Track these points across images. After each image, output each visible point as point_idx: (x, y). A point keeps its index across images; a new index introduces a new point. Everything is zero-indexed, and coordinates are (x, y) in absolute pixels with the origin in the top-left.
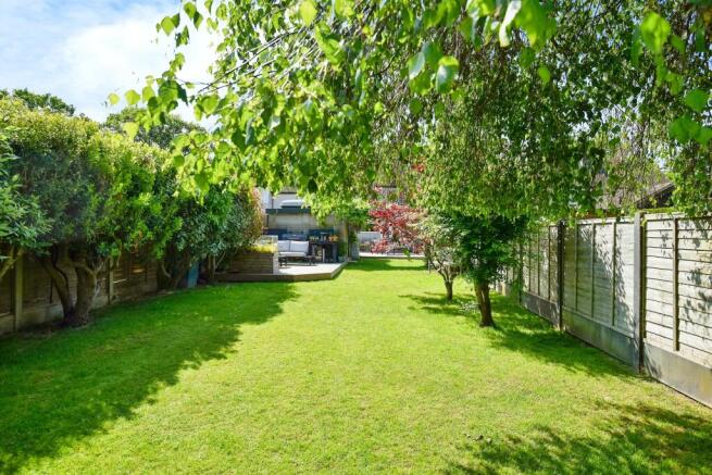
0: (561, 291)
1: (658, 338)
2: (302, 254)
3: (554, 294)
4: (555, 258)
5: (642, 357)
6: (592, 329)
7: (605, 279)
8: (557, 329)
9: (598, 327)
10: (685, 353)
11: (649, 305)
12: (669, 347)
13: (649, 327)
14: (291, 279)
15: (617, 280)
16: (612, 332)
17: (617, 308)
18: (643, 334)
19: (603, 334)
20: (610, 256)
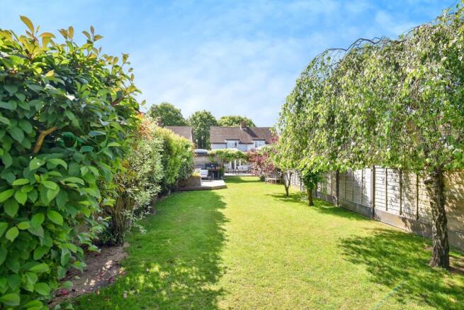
0: (338, 192)
1: (380, 207)
2: (206, 176)
3: (334, 193)
4: (335, 179)
5: (374, 214)
6: (352, 205)
7: (359, 187)
8: (337, 206)
9: (356, 204)
10: (389, 211)
11: (376, 196)
12: (384, 209)
13: (376, 203)
14: (210, 189)
15: (363, 188)
16: (361, 206)
17: (364, 198)
18: (374, 206)
19: (358, 207)
20: (361, 179)
